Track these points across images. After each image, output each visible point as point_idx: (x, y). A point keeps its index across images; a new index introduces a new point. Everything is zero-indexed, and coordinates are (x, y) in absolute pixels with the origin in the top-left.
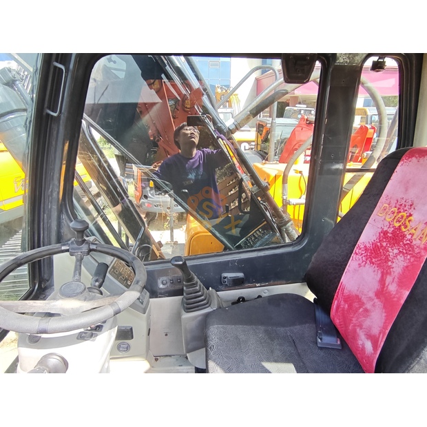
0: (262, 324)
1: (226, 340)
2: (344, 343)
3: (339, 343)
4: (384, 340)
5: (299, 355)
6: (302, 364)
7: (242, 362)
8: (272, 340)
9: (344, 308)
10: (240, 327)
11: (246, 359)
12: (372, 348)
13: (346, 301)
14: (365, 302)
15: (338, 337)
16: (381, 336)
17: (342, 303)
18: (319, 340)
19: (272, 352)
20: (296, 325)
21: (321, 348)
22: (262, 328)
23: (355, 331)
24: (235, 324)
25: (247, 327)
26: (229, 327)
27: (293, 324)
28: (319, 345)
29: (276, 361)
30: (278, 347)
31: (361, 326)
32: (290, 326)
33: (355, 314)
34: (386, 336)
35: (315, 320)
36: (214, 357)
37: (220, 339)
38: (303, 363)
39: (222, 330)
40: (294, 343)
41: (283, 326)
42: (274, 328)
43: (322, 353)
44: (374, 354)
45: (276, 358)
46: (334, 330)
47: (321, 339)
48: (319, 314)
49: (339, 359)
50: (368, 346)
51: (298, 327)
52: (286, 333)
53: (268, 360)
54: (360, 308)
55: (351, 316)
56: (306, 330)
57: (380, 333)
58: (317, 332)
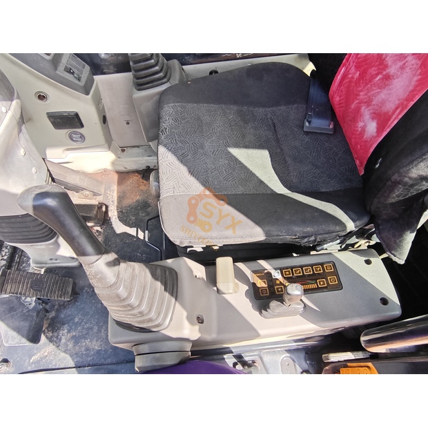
0: (235, 102)
1: (183, 122)
2: (338, 127)
3: (331, 127)
4: (400, 117)
5: (278, 140)
6: (279, 150)
7: (202, 147)
8: (246, 122)
9: (353, 78)
10: (204, 107)
11: (207, 144)
12: (375, 130)
13: (357, 67)
14: (390, 63)
15: (332, 120)
16: (398, 111)
17: (353, 70)
18: (307, 124)
19: (244, 136)
20: (280, 105)
21: (307, 133)
22: (235, 108)
23: (358, 110)
24: (197, 102)
25: (213, 107)
26: (190, 106)
27: (277, 104)
28: (304, 130)
29: (246, 147)
30: (252, 131)
31: (368, 103)
32: (272, 106)
33: (367, 85)
34: (406, 111)
35: (307, 99)
36: (165, 141)
37: (176, 120)
38: (281, 149)
39: (179, 109)
40: (275, 127)
41: (264, 106)
42: (251, 109)
43: (307, 139)
44: (376, 137)
45: (247, 143)
46: (329, 112)
47: (309, 122)
48: (315, 92)
49: (327, 145)
50: (371, 127)
51: (283, 108)
52: (266, 115)
53: (237, 146)
54: (377, 75)
55: (360, 89)
56: (292, 112)
57: (397, 108)
58: (306, 114)
